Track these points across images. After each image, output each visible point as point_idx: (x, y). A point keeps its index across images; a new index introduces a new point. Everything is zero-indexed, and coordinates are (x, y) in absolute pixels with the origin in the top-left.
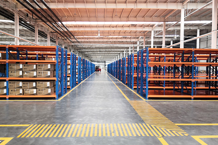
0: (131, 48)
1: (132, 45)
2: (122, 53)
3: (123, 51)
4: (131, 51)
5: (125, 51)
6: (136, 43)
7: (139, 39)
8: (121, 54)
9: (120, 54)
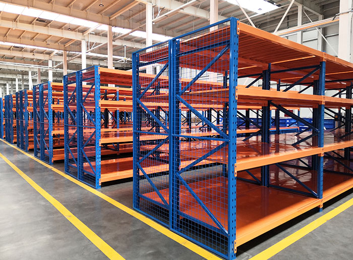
0: (33, 73)
1: (36, 68)
2: (10, 82)
3: (14, 80)
4: (34, 80)
5: (17, 80)
6: (45, 63)
7: (52, 55)
8: (7, 84)
9: (5, 85)
